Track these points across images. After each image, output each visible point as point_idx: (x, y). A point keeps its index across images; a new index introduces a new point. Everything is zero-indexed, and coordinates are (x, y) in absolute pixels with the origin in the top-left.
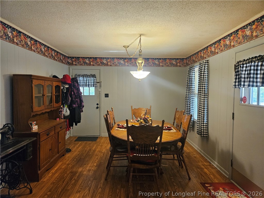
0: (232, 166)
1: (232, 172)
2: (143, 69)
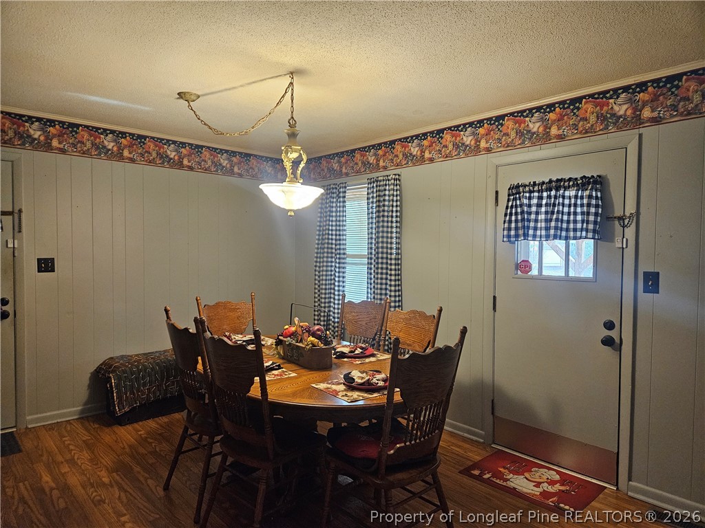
0: (493, 413)
1: (494, 431)
2: (301, 181)
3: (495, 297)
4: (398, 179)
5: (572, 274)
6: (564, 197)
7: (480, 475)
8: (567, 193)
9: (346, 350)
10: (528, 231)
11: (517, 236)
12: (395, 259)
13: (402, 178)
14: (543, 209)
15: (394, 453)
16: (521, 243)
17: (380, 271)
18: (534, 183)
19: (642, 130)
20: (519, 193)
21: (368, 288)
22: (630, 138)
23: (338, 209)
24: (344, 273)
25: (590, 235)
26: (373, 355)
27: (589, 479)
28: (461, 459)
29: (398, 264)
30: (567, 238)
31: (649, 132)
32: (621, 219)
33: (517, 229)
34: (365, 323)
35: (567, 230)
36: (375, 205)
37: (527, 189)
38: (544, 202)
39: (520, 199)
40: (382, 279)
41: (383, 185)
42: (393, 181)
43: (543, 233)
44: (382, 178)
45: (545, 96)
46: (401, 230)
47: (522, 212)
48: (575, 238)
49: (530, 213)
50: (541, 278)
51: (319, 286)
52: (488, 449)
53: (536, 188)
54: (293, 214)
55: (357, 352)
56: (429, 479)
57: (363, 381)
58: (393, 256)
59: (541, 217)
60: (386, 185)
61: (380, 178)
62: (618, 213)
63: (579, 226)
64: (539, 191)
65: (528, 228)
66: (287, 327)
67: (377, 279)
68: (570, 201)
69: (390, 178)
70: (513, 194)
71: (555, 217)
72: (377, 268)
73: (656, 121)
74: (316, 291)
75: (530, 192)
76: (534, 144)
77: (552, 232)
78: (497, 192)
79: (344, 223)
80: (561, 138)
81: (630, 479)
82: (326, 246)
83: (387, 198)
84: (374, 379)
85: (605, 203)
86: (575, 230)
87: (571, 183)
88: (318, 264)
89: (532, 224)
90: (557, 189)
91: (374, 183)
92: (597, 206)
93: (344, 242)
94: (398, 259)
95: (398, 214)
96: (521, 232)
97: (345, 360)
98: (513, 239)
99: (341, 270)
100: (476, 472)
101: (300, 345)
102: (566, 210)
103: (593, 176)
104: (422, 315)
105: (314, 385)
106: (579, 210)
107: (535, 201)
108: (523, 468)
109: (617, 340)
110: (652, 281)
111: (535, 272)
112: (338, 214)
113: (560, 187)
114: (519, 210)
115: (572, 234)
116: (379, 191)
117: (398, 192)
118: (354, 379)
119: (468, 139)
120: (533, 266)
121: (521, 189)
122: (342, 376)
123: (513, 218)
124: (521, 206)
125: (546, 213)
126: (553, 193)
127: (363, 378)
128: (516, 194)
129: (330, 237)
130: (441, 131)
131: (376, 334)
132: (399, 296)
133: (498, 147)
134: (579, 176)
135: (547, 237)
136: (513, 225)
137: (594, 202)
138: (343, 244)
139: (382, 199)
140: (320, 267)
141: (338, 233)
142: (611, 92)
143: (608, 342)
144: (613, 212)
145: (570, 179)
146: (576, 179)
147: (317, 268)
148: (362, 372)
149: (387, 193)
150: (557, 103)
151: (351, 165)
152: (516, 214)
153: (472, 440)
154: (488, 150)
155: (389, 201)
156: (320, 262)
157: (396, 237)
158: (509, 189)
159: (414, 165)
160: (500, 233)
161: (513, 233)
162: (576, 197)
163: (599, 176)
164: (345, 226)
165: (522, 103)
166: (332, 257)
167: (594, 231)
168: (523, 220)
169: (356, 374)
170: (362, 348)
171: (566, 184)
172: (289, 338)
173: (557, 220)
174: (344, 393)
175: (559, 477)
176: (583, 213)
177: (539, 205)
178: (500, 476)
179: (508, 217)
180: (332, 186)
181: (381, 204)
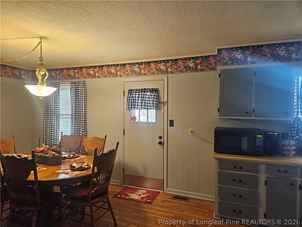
3: (124, 130)
4: (84, 83)
5: (149, 121)
6: (146, 95)
7: (120, 197)
8: (147, 94)
9: (67, 156)
10: (135, 106)
11: (131, 108)
12: (84, 116)
13: (86, 83)
14: (140, 99)
15: (94, 192)
16: (133, 110)
17: (77, 121)
18: (137, 89)
19: (168, 75)
20: (132, 92)
21: (71, 128)
22: (164, 77)
23: (56, 94)
24: (59, 122)
25: (155, 108)
26: (78, 157)
27: (155, 190)
28: (113, 192)
29: (85, 118)
30: (147, 109)
31: (170, 76)
32: (163, 103)
33: (131, 105)
34: (72, 143)
35: (148, 106)
36: (74, 93)
37: (135, 91)
38: (140, 96)
39: (132, 95)
40: (78, 124)
41: (78, 85)
42: (82, 84)
43: (140, 107)
44: (77, 82)
45: (139, 59)
46: (86, 104)
47: (133, 99)
48: (150, 109)
49: (136, 100)
50: (140, 122)
51: (46, 129)
52: (122, 187)
53: (137, 91)
54: (42, 98)
55: (71, 156)
56: (106, 200)
57: (79, 167)
58: (83, 115)
59: (139, 101)
60: (79, 85)
61: (76, 82)
62: (162, 101)
63: (151, 105)
64: (138, 92)
65: (135, 105)
66: (38, 148)
67: (76, 124)
68: (148, 96)
69: (81, 82)
70: (130, 93)
71: (144, 101)
72: (76, 120)
73: (172, 73)
74: (45, 131)
75: (136, 92)
76: (136, 76)
77: (143, 107)
78: (124, 91)
79: (59, 100)
80: (145, 74)
81: (167, 188)
82: (50, 110)
83: (80, 91)
84: (83, 165)
85: (158, 97)
86: (150, 106)
87: (148, 90)
88: (45, 119)
89: (136, 104)
90: (144, 92)
91: (73, 84)
92: (156, 98)
93: (59, 109)
94: (85, 116)
95: (85, 97)
96: (133, 106)
97: (67, 160)
98: (130, 109)
99: (57, 121)
100: (119, 196)
101: (46, 155)
102: (147, 99)
103: (155, 89)
104: (98, 139)
105: (57, 172)
106: (151, 99)
107: (137, 96)
108: (134, 191)
109: (163, 142)
110: (172, 123)
111: (137, 120)
112: (56, 96)
113: (145, 91)
114: (132, 98)
115: (149, 107)
116: (76, 87)
117: (85, 89)
118: (75, 167)
119: (113, 70)
120: (137, 119)
121: (133, 91)
122: (69, 166)
123: (130, 101)
124: (133, 97)
125: (141, 100)
126: (143, 93)
127: (78, 166)
128: (131, 93)
129: (52, 106)
130: (103, 66)
131: (78, 148)
132: (86, 131)
133: (124, 75)
134: (151, 88)
135: (142, 108)
136: (130, 104)
137: (155, 97)
138: (58, 110)
139: (77, 91)
140: (46, 120)
141: (56, 104)
142: (159, 62)
143: (160, 143)
144: (161, 101)
145: (148, 89)
146: (150, 89)
147: (45, 121)
148: (77, 164)
149: (80, 88)
150: (143, 62)
151: (62, 75)
152: (131, 100)
153: (116, 185)
154: (121, 76)
155: (81, 92)
156: (46, 118)
157: (84, 107)
158: (129, 91)
159: (91, 78)
160: (126, 106)
161: (130, 106)
162: (150, 95)
163: (157, 89)
164: (59, 101)
165: (132, 60)
166: (52, 115)
167: (156, 107)
168: (133, 102)
169: (74, 165)
170: (73, 154)
171: (147, 90)
172: (40, 153)
173: (144, 103)
174: (71, 173)
175: (146, 191)
176: (152, 101)
177: (139, 97)
178: (127, 195)
179: (128, 101)
180: (52, 83)
181: (77, 93)
